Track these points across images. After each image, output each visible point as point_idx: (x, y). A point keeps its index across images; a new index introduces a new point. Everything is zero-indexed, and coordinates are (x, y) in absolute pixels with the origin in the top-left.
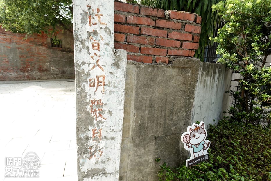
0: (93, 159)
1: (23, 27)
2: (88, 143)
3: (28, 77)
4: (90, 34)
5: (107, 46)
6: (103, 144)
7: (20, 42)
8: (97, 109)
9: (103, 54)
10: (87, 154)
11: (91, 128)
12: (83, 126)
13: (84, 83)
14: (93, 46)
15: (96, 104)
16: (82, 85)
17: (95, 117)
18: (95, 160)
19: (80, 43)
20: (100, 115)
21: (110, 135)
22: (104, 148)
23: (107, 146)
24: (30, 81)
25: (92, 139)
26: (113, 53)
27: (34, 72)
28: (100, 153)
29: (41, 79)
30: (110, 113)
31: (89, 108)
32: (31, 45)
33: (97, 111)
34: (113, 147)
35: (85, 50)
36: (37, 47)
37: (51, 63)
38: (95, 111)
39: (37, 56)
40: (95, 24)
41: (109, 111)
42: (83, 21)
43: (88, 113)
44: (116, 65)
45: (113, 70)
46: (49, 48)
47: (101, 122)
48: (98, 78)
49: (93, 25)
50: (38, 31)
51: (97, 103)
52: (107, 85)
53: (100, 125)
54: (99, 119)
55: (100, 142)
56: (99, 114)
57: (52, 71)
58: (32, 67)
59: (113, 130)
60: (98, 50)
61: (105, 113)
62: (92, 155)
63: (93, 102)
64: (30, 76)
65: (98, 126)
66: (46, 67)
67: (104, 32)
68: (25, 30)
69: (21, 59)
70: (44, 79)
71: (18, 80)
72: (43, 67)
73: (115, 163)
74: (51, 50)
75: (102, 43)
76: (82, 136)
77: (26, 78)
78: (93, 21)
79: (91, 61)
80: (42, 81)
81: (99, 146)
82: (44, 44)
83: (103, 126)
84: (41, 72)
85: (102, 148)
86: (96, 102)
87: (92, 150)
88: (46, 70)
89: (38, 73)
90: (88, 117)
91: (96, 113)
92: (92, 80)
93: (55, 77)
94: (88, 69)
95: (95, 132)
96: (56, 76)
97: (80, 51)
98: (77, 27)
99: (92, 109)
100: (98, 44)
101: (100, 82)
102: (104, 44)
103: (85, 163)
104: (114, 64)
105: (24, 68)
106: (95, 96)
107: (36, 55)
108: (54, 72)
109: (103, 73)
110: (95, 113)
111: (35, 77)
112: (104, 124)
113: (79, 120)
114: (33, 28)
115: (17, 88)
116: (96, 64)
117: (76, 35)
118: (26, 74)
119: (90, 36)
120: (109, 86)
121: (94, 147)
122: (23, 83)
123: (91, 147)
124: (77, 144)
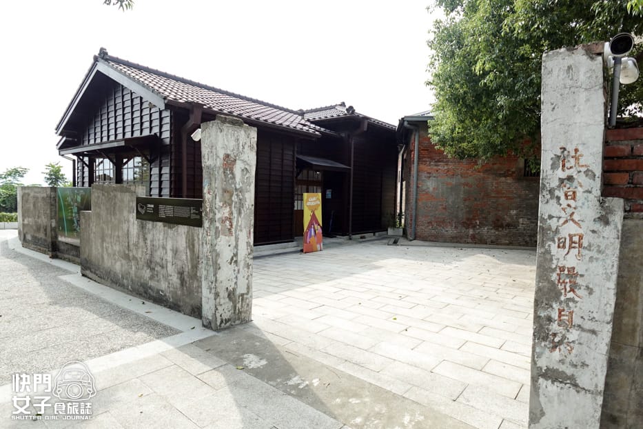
0: (556, 354)
1: (476, 147)
2: (550, 327)
3: (473, 237)
4: (562, 181)
5: (588, 194)
6: (573, 335)
7: (468, 173)
8: (568, 280)
9: (581, 205)
10: (548, 343)
11: (556, 306)
12: (544, 300)
13: (550, 243)
14: (566, 196)
15: (566, 272)
16: (547, 245)
17: (563, 291)
18: (559, 356)
19: (548, 193)
20: (572, 290)
21: (588, 325)
22: (577, 342)
23: (582, 341)
24: (477, 245)
25: (556, 322)
26: (598, 203)
27: (486, 228)
28: (569, 348)
29: (497, 244)
30: (590, 291)
31: (554, 277)
32: (486, 176)
33: (567, 283)
34: (593, 346)
35: (555, 200)
36: (496, 180)
37: (520, 211)
38: (564, 282)
39: (494, 197)
40: (571, 168)
41: (588, 287)
42: (554, 167)
43: (553, 283)
44: (604, 220)
45: (598, 226)
46: (518, 179)
47: (572, 300)
48: (571, 237)
49: (568, 169)
50: (501, 151)
51: (569, 271)
52: (586, 248)
53: (571, 304)
54: (571, 295)
55: (571, 331)
56: (571, 288)
57: (521, 227)
58: (483, 218)
59: (594, 318)
60: (572, 201)
61: (580, 288)
62: (556, 347)
63: (562, 269)
64: (476, 236)
65: (568, 305)
66: (508, 220)
67: (584, 176)
68: (478, 152)
69: (466, 204)
70: (501, 244)
71: (457, 242)
72: (504, 219)
73: (596, 375)
74: (524, 184)
75: (580, 191)
76: (543, 314)
77: (469, 240)
78: (568, 165)
79: (563, 214)
80: (497, 246)
81: (567, 336)
82: (510, 173)
83: (576, 307)
84: (497, 230)
85: (573, 342)
86: (566, 270)
87: (557, 340)
88: (508, 225)
89: (493, 231)
90: (552, 288)
91: (565, 286)
92: (562, 238)
93: (526, 242)
94: (557, 225)
95: (562, 313)
96: (528, 239)
97: (547, 202)
98: (545, 174)
99: (560, 279)
100: (574, 193)
101: (575, 243)
102: (584, 192)
103: (544, 355)
104: (599, 218)
105: (468, 219)
106: (565, 262)
107: (493, 195)
108: (524, 229)
109: (580, 231)
110: (563, 285)
111: (485, 238)
112: (578, 305)
113: (539, 291)
114: (492, 147)
115: (454, 255)
116: (569, 218)
117: (543, 184)
118: (471, 232)
119: (563, 183)
120: (590, 250)
121: (560, 335)
122: (464, 249)
123: (555, 335)
124: (534, 322)
